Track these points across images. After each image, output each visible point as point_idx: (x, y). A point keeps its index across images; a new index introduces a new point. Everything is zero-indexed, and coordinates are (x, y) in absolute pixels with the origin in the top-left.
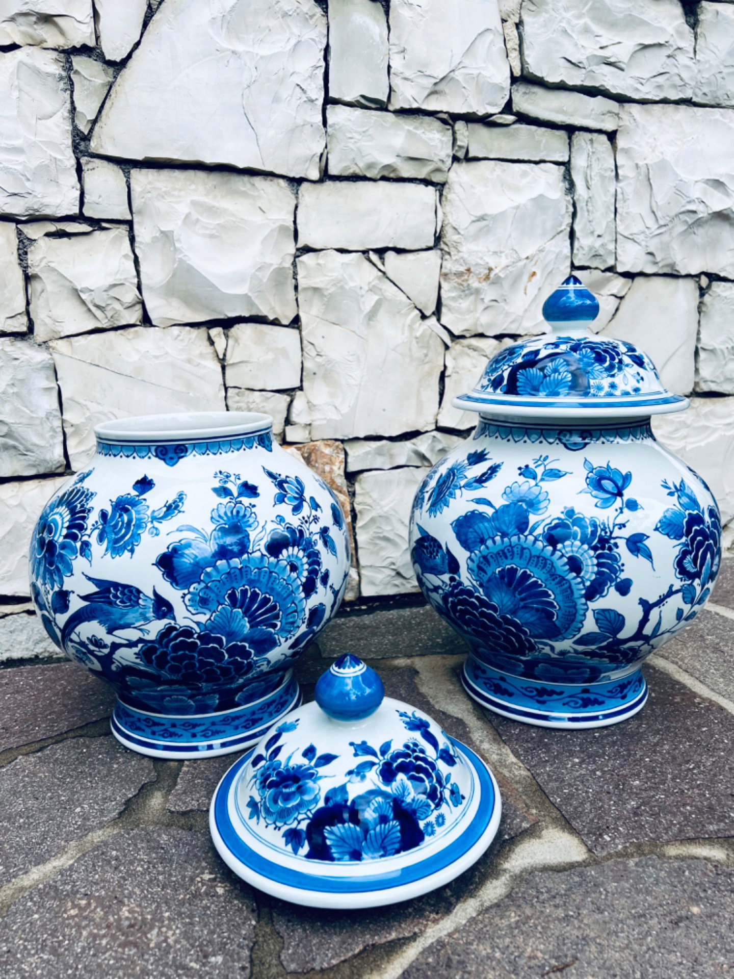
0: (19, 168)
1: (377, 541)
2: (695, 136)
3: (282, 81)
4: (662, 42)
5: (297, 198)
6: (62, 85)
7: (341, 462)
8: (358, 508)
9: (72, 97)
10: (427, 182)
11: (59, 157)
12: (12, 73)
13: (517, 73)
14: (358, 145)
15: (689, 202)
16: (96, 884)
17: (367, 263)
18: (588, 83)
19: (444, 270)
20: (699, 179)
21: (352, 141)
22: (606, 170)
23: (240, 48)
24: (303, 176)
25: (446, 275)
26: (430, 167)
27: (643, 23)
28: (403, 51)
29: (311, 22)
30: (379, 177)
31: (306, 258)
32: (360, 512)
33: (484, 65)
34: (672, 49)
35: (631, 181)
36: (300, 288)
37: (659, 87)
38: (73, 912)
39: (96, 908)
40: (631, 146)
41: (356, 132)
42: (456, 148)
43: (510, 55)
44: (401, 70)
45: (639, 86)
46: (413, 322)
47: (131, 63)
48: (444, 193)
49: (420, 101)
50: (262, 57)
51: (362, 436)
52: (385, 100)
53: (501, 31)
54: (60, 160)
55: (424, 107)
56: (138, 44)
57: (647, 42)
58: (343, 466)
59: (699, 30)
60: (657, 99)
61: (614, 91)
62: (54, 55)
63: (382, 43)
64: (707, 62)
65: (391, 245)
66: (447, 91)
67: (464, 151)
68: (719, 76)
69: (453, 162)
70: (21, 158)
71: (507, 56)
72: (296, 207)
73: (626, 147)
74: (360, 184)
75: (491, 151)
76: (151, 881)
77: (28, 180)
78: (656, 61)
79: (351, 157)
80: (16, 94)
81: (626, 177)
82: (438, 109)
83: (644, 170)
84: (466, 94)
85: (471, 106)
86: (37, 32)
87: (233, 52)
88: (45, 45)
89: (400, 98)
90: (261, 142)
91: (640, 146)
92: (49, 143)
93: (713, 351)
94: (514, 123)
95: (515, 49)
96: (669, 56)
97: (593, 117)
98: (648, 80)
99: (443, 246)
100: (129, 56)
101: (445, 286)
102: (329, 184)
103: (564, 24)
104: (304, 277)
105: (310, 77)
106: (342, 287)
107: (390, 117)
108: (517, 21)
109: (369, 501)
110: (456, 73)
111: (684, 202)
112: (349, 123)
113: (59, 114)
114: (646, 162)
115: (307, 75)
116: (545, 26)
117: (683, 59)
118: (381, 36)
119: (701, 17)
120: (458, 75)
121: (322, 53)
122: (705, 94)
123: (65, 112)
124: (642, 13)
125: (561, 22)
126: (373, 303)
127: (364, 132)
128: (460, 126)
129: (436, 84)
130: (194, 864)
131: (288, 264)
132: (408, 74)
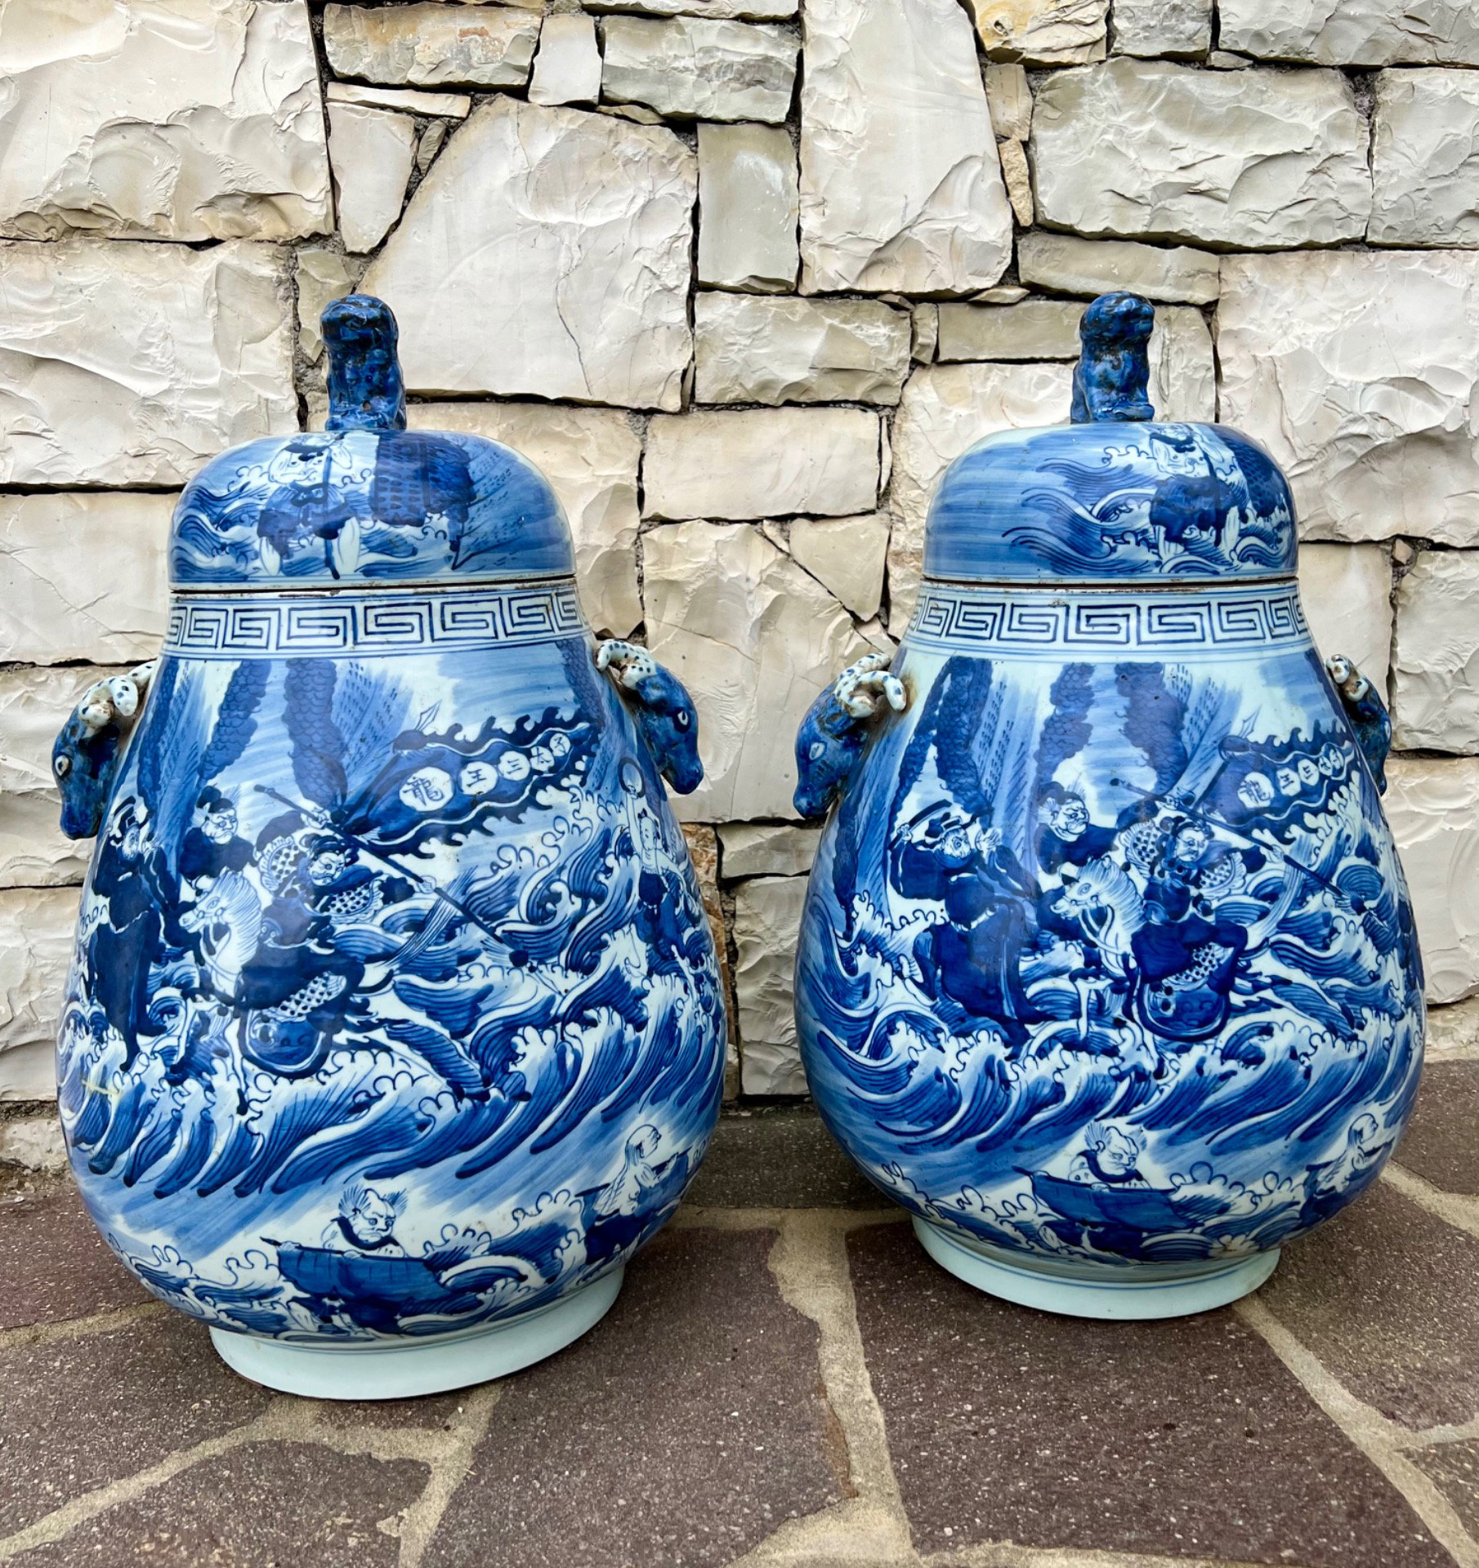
0: (213, 417)
1: (772, 1000)
2: (1368, 304)
3: (621, 263)
4: (1299, 150)
5: (643, 441)
6: (281, 292)
7: (711, 862)
8: (739, 940)
9: (295, 308)
10: (865, 405)
11: (272, 396)
12: (208, 281)
13: (1026, 220)
14: (744, 354)
15: (1354, 421)
16: (190, 1512)
17: (758, 541)
18: (1158, 228)
19: (893, 547)
20: (1375, 378)
21: (736, 348)
22: (1196, 369)
23: (554, 217)
24: (655, 406)
25: (897, 554)
26: (871, 382)
27: (1263, 119)
28: (823, 202)
29: (673, 168)
30: (780, 402)
31: (657, 534)
32: (743, 946)
33: (965, 214)
34: (1320, 160)
35: (1245, 385)
36: (646, 581)
37: (1297, 224)
38: (147, 1547)
39: (180, 1545)
40: (1242, 326)
41: (741, 334)
42: (916, 348)
43: (1013, 192)
44: (819, 233)
45: (1257, 226)
46: (839, 631)
47: (386, 252)
48: (897, 421)
49: (852, 280)
50: (589, 229)
51: (747, 818)
52: (793, 280)
53: (995, 157)
54: (274, 402)
55: (861, 286)
56: (397, 223)
57: (1269, 153)
58: (714, 867)
59: (1378, 120)
60: (1294, 244)
61: (1208, 238)
62: (271, 249)
63: (788, 193)
64: (1392, 173)
65: (800, 511)
66: (899, 258)
67: (931, 351)
68: (1416, 196)
69: (912, 369)
70: (216, 404)
71: (1008, 194)
72: (642, 455)
73: (1235, 328)
74: (750, 414)
75: (980, 349)
76: (264, 1517)
77: (225, 434)
78: (1291, 182)
79: (733, 374)
80: (213, 311)
81: (1235, 379)
82: (885, 288)
83: (1266, 366)
84: (934, 261)
85: (942, 280)
86: (249, 218)
87: (545, 226)
88: (259, 236)
89: (817, 276)
90: (585, 359)
91: (1260, 326)
92: (260, 379)
93: (1422, 677)
94: (1023, 299)
95: (1023, 183)
96: (1314, 172)
97: (1168, 281)
98: (1275, 213)
99: (892, 507)
100: (384, 242)
101: (896, 572)
102: (697, 415)
103: (1109, 137)
104: (654, 564)
105: (668, 252)
106: (716, 579)
107: (801, 306)
108: (1026, 138)
109: (759, 929)
110: (914, 230)
111: (1342, 421)
112: (731, 321)
113: (276, 333)
114: (1271, 353)
115: (661, 251)
116: (1077, 141)
117: (1345, 174)
118: (785, 182)
119: (1383, 97)
120: (918, 234)
121: (689, 213)
122: (1390, 227)
123: (283, 331)
124: (1262, 102)
125: (1104, 132)
126: (767, 605)
127: (756, 333)
128: (923, 311)
129: (879, 250)
130: (331, 1502)
131: (627, 545)
132: (830, 238)
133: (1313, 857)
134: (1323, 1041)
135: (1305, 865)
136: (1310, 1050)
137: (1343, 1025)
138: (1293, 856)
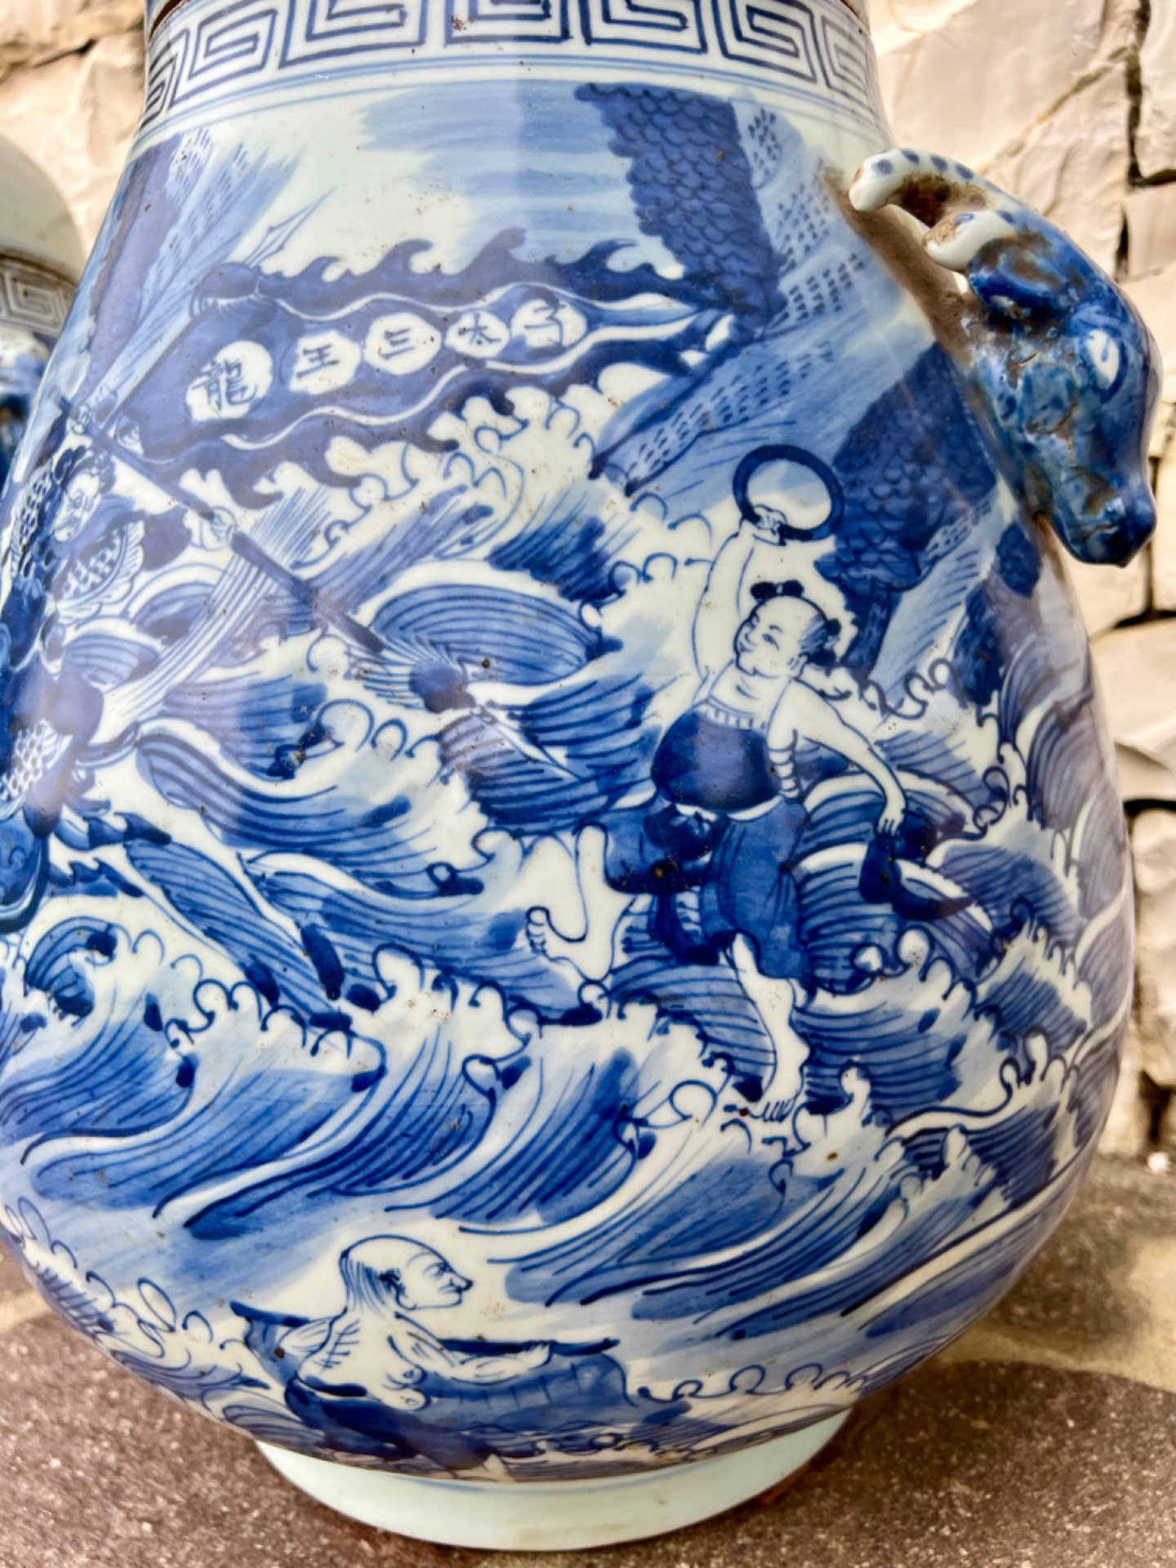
133: (319, 546)
134: (232, 1005)
135: (285, 562)
136: (196, 1020)
137: (302, 980)
138: (257, 538)
